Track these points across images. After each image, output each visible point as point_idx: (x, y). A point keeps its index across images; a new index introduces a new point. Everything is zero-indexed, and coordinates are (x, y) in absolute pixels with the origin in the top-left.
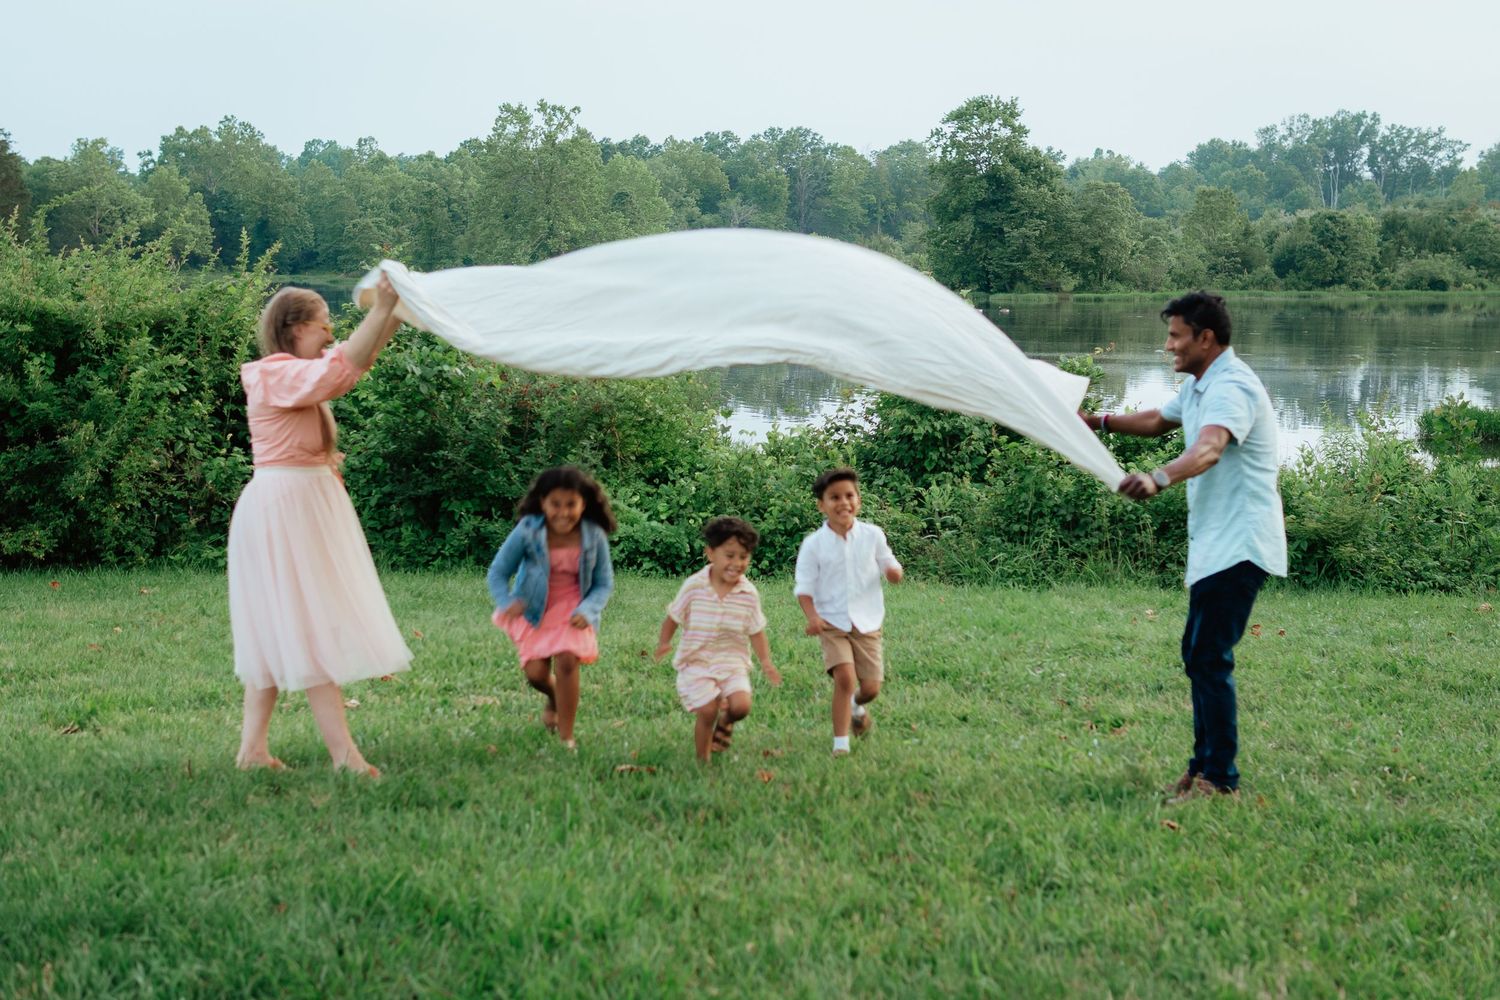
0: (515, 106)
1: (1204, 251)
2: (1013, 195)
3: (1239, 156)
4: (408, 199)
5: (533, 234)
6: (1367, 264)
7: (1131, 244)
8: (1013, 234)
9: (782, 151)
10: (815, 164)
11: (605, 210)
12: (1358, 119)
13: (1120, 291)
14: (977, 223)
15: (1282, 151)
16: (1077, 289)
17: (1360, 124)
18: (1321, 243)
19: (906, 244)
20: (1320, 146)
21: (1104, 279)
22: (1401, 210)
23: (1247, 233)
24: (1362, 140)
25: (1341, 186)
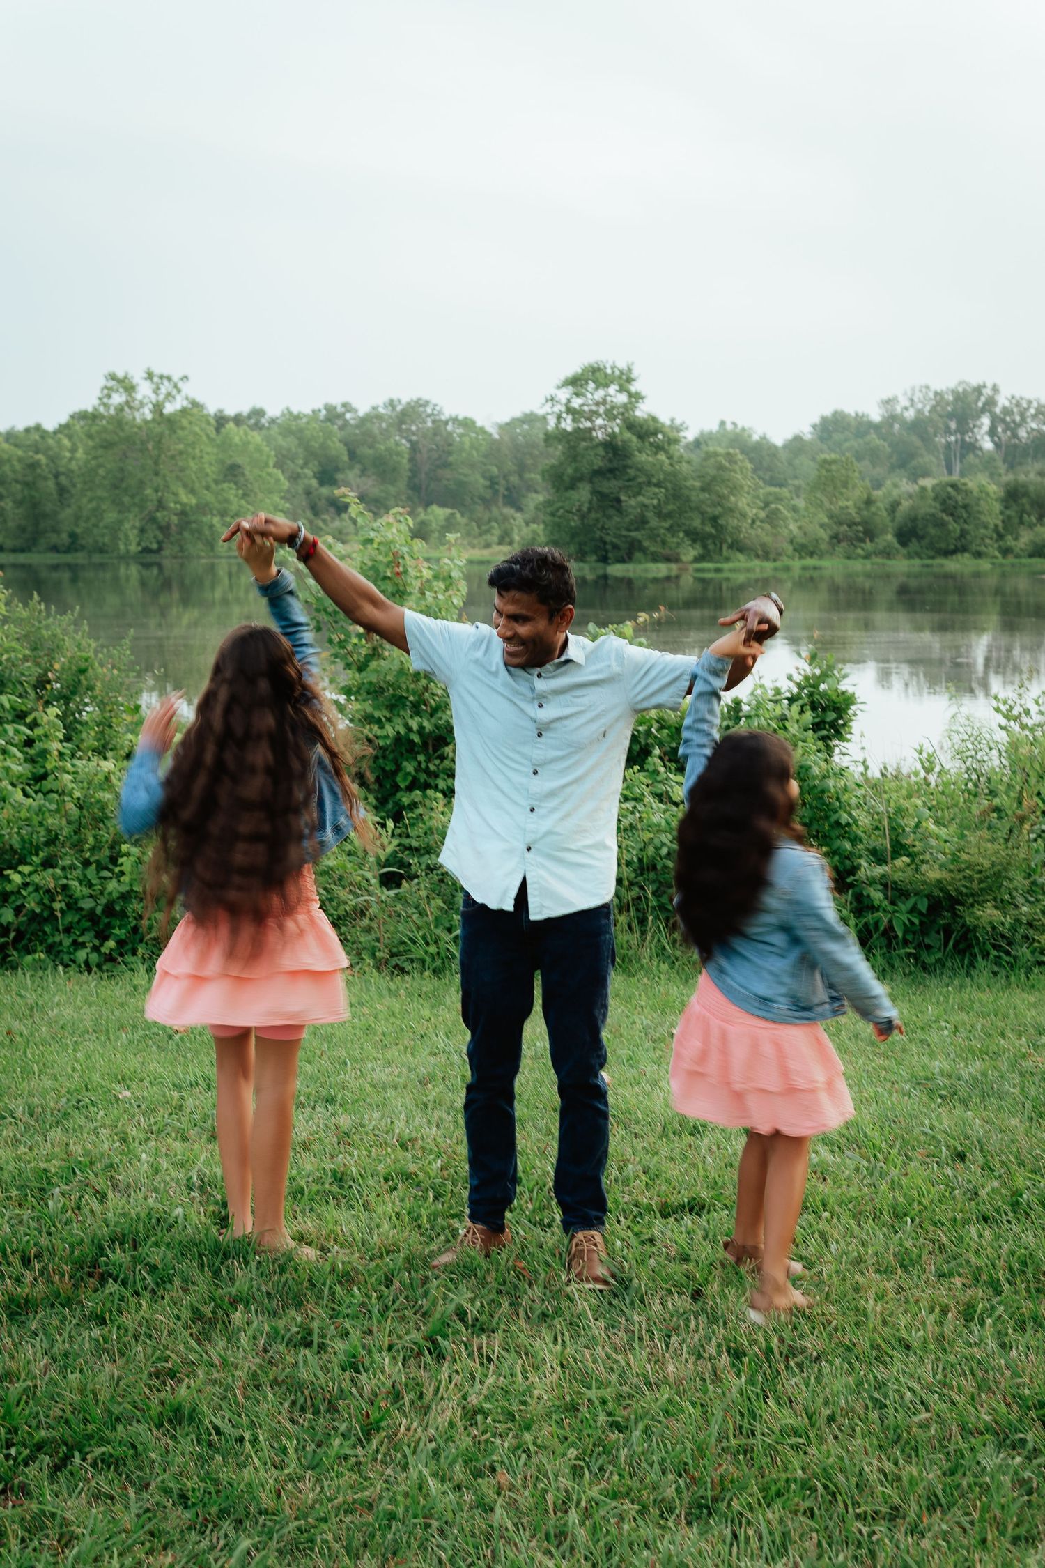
0: (120, 375)
1: (826, 520)
2: (629, 462)
3: (862, 426)
4: (14, 471)
5: (142, 508)
6: (989, 533)
7: (751, 512)
8: (631, 503)
9: (402, 422)
10: (435, 434)
11: (216, 482)
12: (978, 390)
13: (741, 561)
14: (594, 492)
15: (903, 422)
16: (698, 559)
17: (980, 394)
18: (944, 511)
19: (527, 516)
20: (941, 416)
21: (725, 547)
22: (1022, 478)
23: (869, 502)
24: (983, 411)
25: (963, 457)
